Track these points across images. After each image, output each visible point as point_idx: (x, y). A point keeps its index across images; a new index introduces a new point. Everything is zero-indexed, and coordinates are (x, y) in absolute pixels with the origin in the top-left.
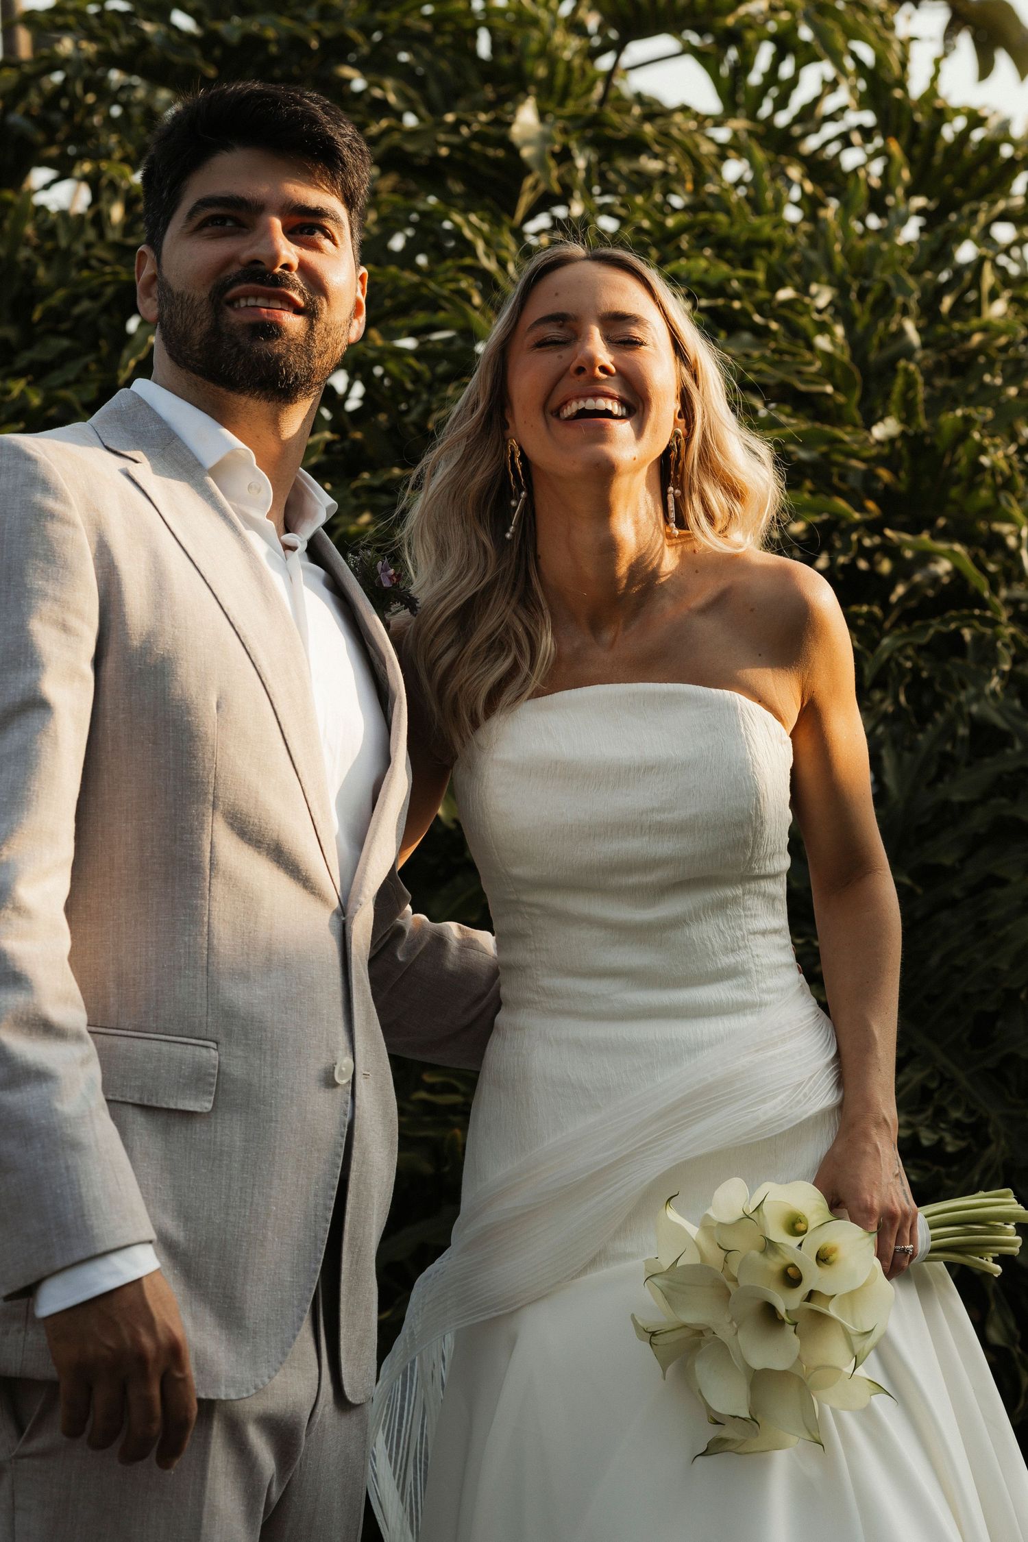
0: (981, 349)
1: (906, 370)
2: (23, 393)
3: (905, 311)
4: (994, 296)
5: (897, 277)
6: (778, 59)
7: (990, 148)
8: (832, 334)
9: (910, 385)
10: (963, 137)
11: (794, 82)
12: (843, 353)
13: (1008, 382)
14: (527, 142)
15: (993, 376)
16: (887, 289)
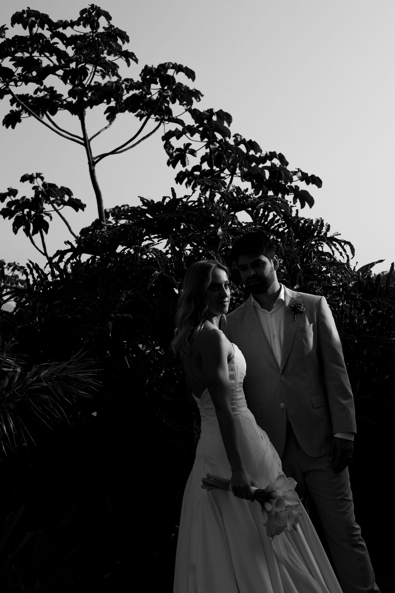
0: (313, 269)
1: (299, 275)
2: (130, 293)
3: (298, 263)
4: (314, 258)
5: (295, 256)
6: (264, 212)
7: (309, 227)
8: (284, 269)
9: (300, 277)
10: (304, 225)
11: (268, 215)
12: (286, 272)
13: (319, 275)
14: (221, 236)
15: (316, 274)
16: (293, 258)
